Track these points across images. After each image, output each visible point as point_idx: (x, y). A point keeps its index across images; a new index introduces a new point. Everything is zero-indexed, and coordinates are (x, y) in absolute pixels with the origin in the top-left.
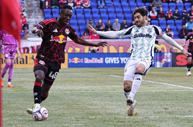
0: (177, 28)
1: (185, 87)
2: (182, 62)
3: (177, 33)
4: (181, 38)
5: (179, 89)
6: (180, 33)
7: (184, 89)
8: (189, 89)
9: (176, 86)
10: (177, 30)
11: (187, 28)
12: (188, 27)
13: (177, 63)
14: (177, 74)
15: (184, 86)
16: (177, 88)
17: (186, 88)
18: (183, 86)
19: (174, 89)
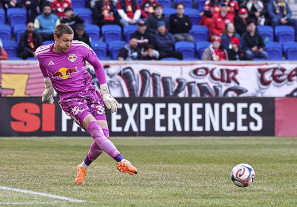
0: (12, 29)
1: (36, 193)
2: (25, 124)
3: (13, 44)
4: (24, 58)
5: (20, 199)
6: (20, 45)
7: (31, 198)
8: (47, 199)
9: (10, 189)
10: (13, 35)
11: (39, 31)
12: (41, 28)
13: (14, 126)
14: (13, 155)
15: (34, 190)
16: (15, 195)
17: (39, 196)
18: (29, 189)
19: (5, 198)
